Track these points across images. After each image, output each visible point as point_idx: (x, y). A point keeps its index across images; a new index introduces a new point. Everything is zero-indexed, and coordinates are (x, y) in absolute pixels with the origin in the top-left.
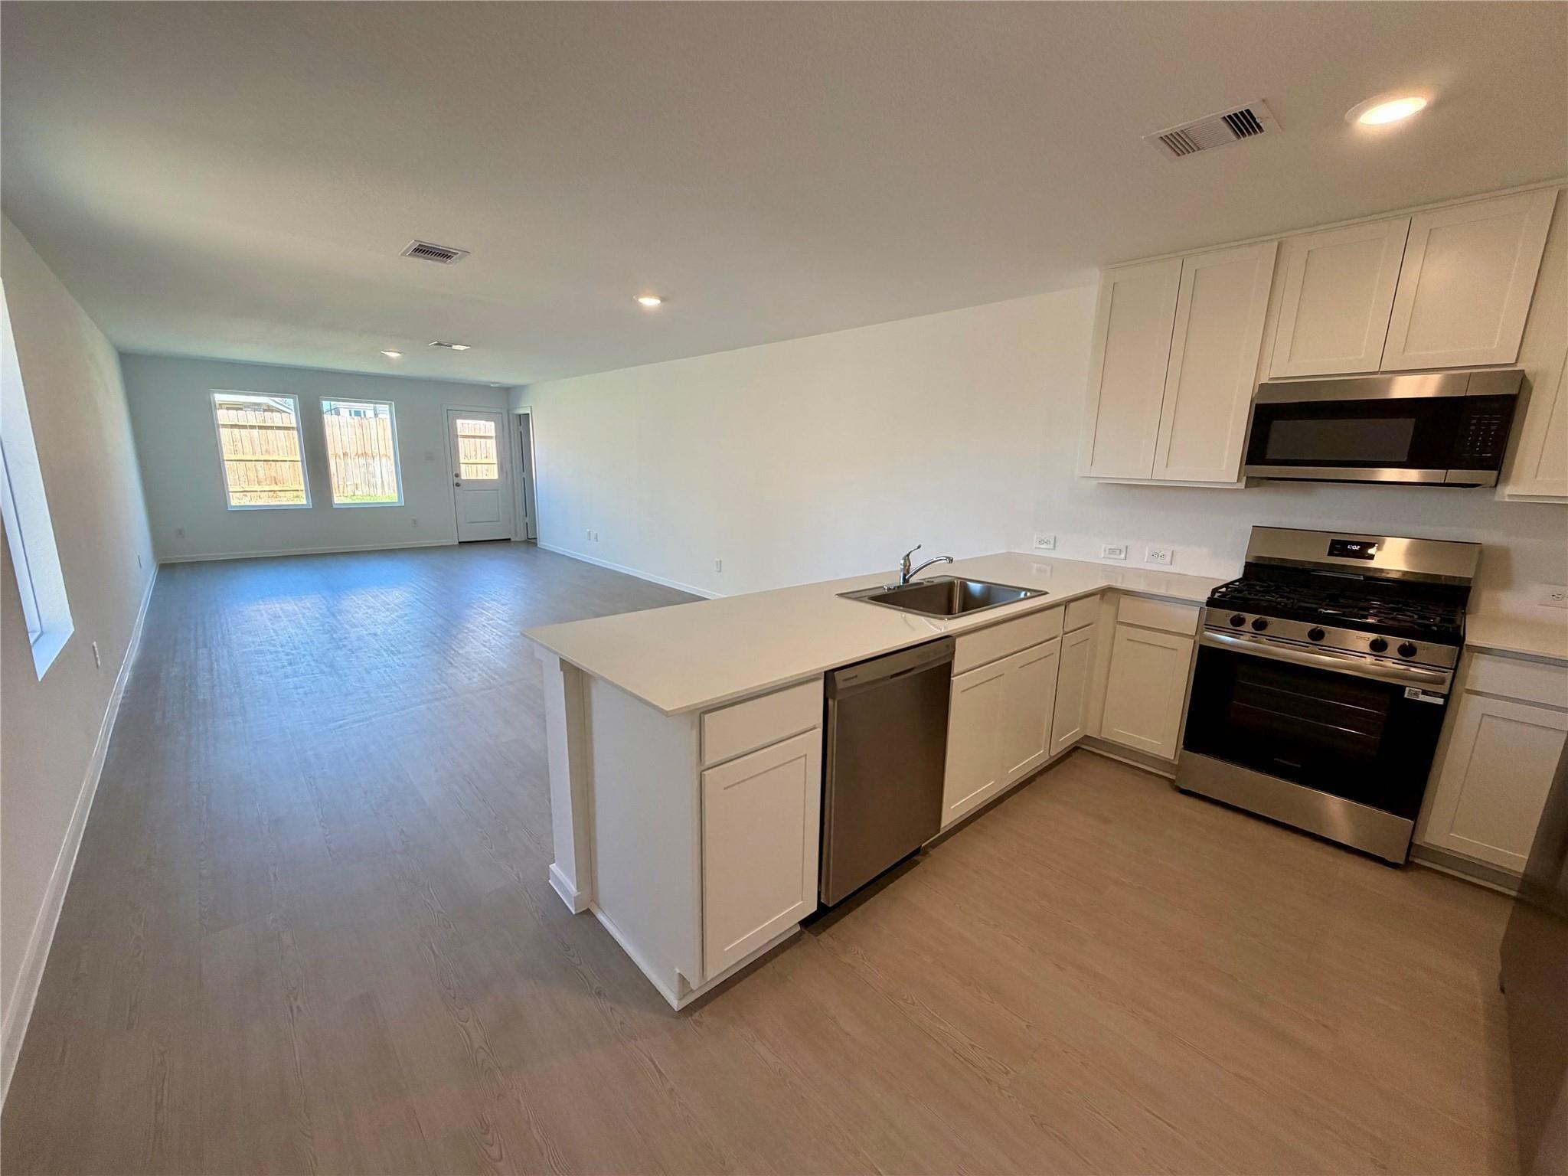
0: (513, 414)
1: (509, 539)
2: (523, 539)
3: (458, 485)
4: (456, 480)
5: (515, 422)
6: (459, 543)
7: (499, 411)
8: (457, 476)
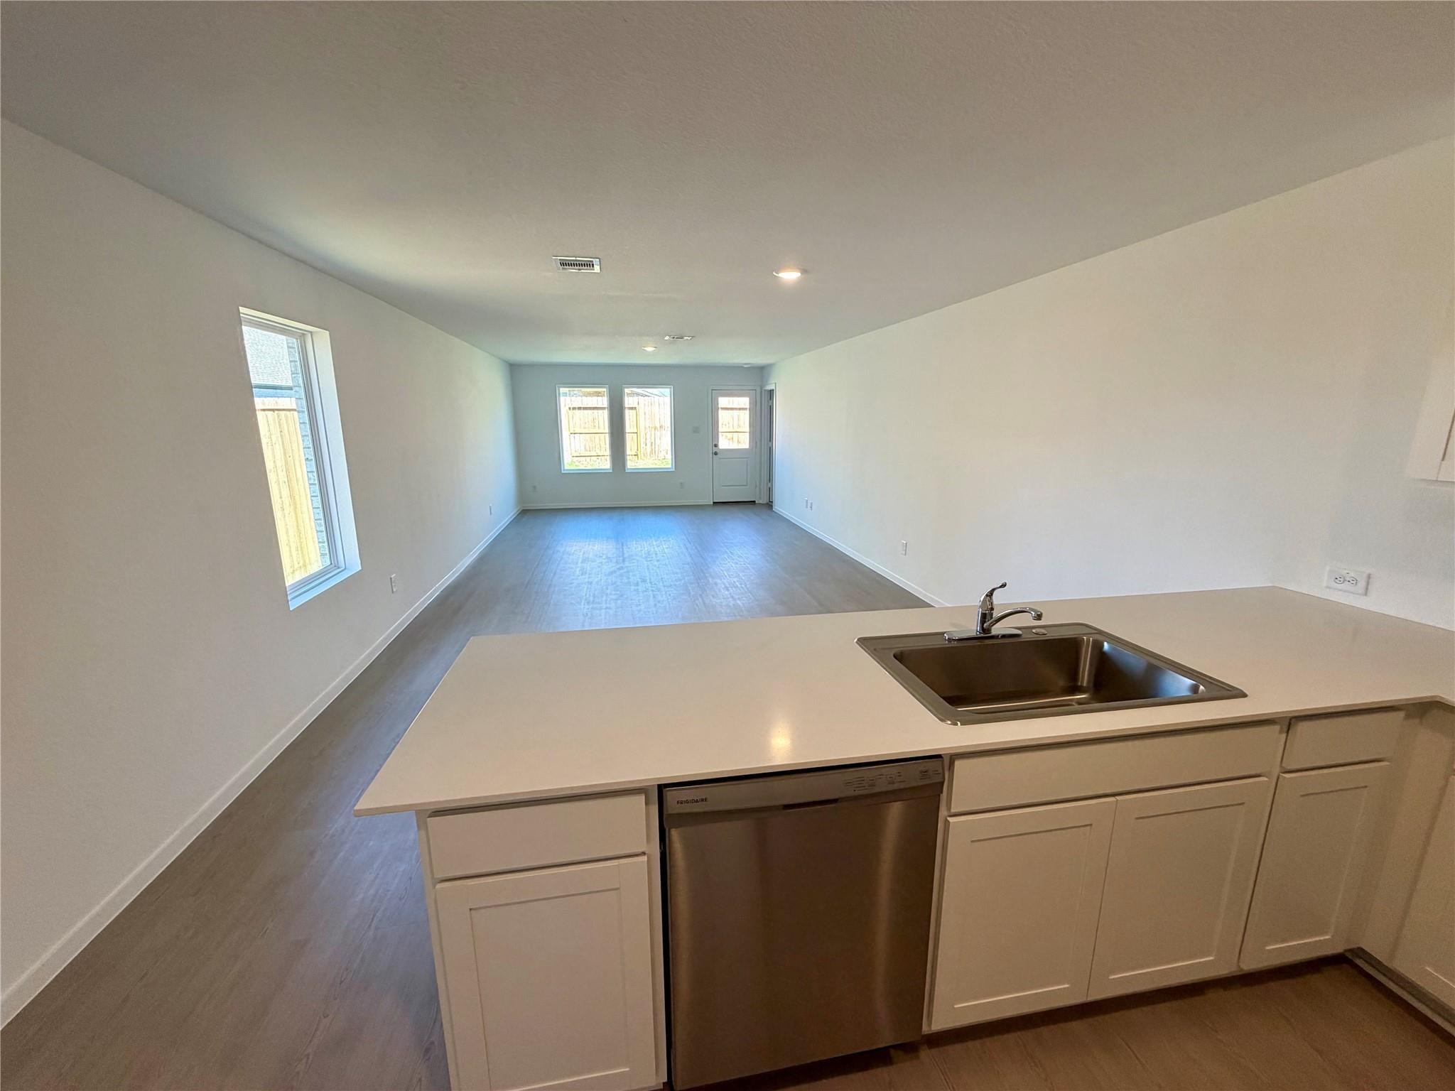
0: (765, 390)
1: (754, 502)
2: (765, 502)
3: (716, 454)
4: (715, 449)
5: (765, 397)
6: (714, 503)
7: (751, 388)
8: (716, 446)
